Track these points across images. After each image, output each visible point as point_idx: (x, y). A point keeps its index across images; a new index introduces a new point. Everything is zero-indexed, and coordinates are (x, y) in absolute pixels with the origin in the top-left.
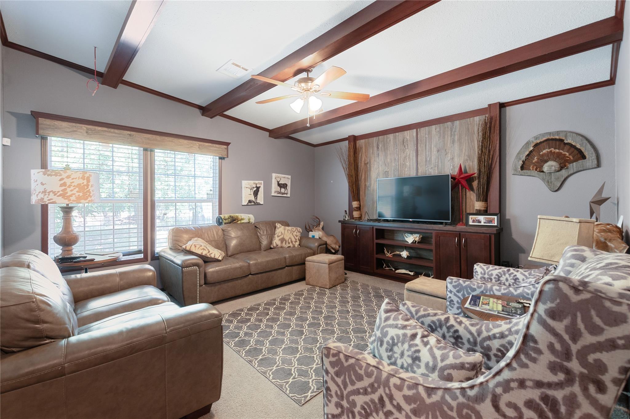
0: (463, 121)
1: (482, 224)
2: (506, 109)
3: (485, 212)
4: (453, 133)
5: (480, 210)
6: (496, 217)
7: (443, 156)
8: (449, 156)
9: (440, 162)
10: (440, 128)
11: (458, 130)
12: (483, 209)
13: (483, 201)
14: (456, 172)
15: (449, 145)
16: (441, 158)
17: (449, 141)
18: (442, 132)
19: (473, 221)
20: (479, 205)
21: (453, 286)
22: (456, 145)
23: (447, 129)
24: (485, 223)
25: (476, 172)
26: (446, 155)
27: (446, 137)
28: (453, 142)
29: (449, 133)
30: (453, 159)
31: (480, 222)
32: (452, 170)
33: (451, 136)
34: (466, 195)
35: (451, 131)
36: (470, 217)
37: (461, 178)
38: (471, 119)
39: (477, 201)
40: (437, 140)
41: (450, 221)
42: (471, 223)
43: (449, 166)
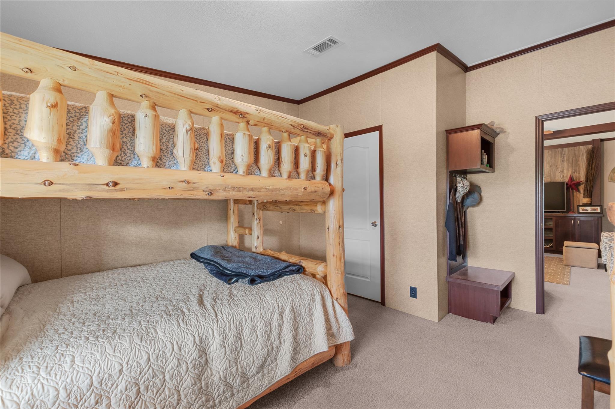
0: (571, 148)
1: (589, 211)
2: (603, 143)
3: (590, 205)
4: (562, 155)
5: (587, 204)
6: (599, 207)
7: (554, 170)
8: (560, 170)
9: (552, 173)
10: (552, 152)
11: (566, 154)
12: (589, 202)
13: (589, 198)
14: (566, 180)
15: (559, 163)
16: (553, 171)
17: (559, 161)
18: (553, 154)
19: (583, 210)
20: (586, 200)
21: (608, 240)
22: (566, 163)
23: (557, 152)
24: (591, 211)
25: (582, 180)
26: (557, 169)
27: (557, 158)
28: (563, 161)
29: (560, 155)
30: (562, 172)
31: (588, 211)
32: (562, 178)
33: (561, 157)
34: (573, 194)
35: (561, 154)
36: (580, 207)
37: (573, 184)
38: (578, 147)
39: (584, 197)
40: (550, 159)
41: (565, 211)
42: (581, 211)
43: (560, 176)
